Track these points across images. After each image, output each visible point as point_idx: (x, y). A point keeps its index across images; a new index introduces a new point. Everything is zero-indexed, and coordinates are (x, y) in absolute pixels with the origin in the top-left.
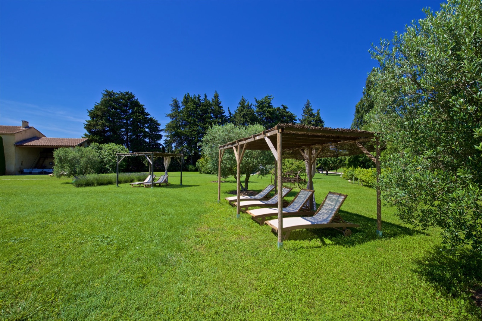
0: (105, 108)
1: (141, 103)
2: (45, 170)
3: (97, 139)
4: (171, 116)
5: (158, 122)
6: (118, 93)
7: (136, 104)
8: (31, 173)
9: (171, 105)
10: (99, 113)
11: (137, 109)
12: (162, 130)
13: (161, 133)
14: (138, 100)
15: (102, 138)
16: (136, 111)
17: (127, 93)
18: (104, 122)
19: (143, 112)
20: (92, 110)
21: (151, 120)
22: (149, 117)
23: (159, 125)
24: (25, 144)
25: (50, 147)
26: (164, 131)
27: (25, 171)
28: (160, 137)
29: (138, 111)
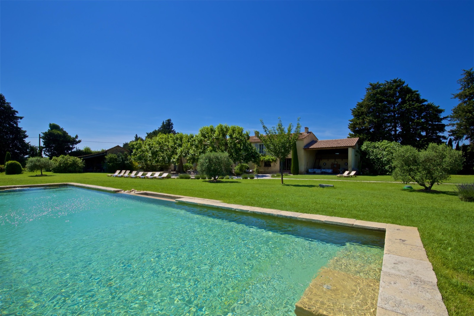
0: (372, 103)
1: (413, 89)
2: (323, 170)
3: (364, 138)
4: (460, 96)
5: (440, 108)
6: (384, 83)
7: (408, 91)
8: (314, 173)
9: (461, 81)
10: (364, 110)
11: (409, 97)
12: (445, 118)
13: (444, 122)
14: (409, 86)
15: (369, 137)
16: (408, 99)
17: (395, 81)
18: (371, 118)
19: (417, 99)
20: (354, 109)
21: (430, 106)
22: (426, 103)
23: (441, 111)
24: (311, 147)
25: (328, 149)
26: (449, 119)
27: (310, 170)
28: (442, 128)
29: (412, 98)
